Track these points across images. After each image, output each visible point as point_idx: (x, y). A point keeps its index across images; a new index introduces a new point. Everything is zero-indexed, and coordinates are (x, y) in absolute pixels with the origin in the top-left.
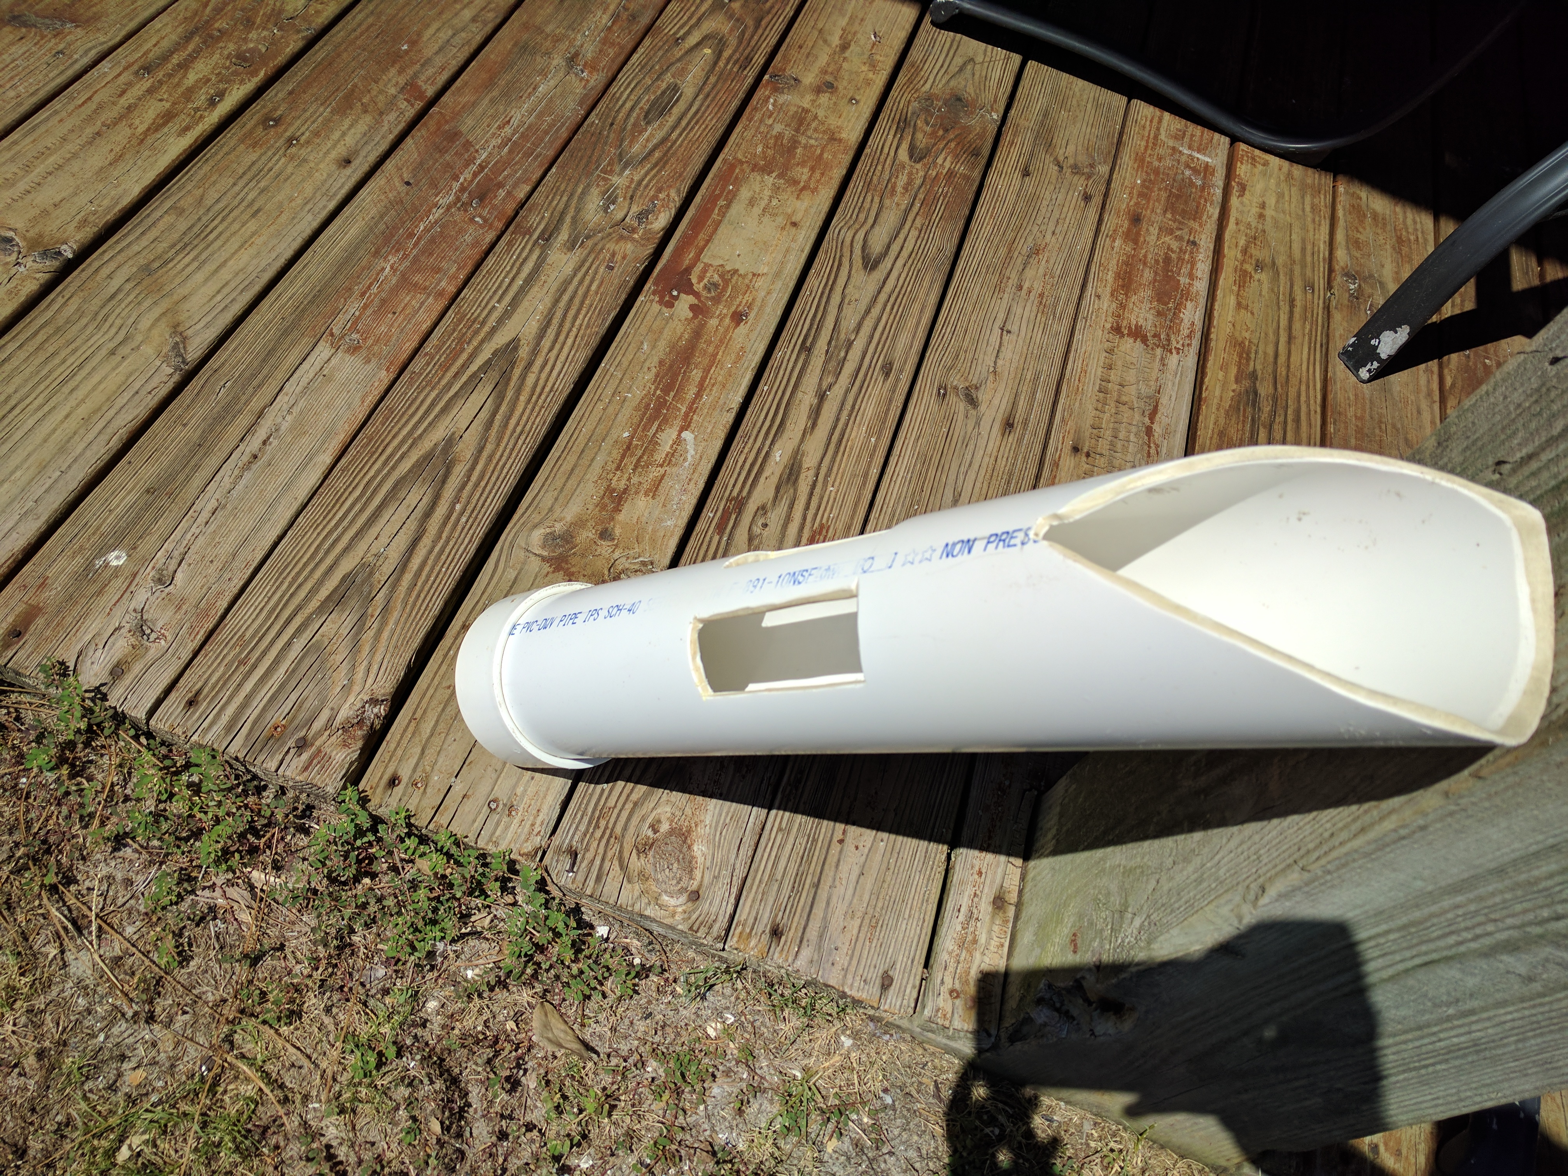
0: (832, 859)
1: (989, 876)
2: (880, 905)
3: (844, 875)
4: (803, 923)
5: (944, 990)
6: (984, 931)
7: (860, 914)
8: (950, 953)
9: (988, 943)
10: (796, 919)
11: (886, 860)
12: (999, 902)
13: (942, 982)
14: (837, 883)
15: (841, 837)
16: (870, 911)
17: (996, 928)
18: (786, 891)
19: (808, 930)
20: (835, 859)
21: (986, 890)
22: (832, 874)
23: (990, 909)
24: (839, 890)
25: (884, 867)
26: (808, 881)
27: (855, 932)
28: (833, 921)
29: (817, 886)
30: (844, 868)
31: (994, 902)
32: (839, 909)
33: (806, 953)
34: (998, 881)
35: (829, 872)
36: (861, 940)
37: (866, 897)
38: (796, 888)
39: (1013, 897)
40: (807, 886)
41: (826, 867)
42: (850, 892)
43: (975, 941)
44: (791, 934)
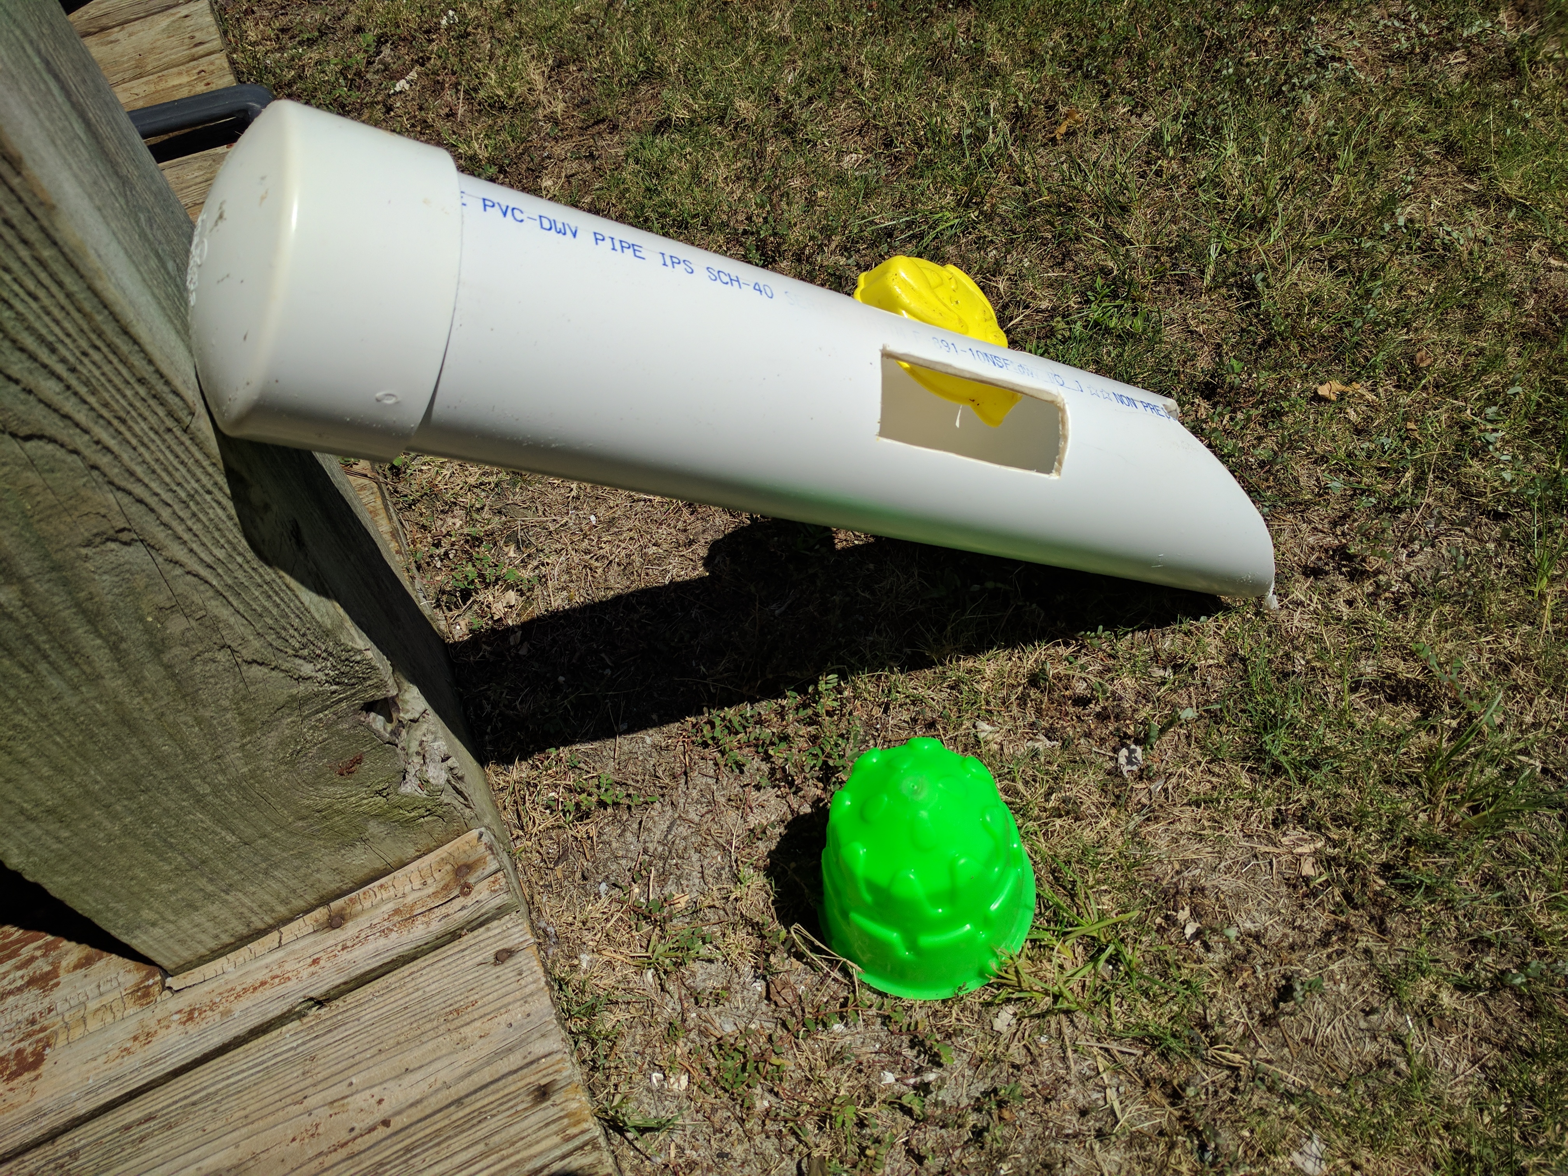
0: (416, 1113)
1: (311, 951)
2: (429, 1026)
3: (424, 1086)
4: (510, 1078)
5: (469, 901)
6: (378, 911)
7: (456, 1036)
8: (428, 924)
9: (389, 900)
10: (512, 1088)
11: (371, 1063)
12: (335, 922)
13: (463, 908)
14: (438, 1085)
15: (381, 1129)
16: (443, 1029)
17: (367, 904)
18: (492, 1124)
19: (514, 1067)
20: (413, 1110)
21: (332, 942)
22: (433, 1100)
23: (350, 924)
24: (445, 1075)
25: (383, 1056)
26: (461, 1114)
27: (477, 1024)
28: (484, 1053)
29: (458, 1102)
30: (415, 1094)
31: (339, 926)
32: (464, 1060)
33: (539, 1048)
34: (311, 939)
35: (433, 1103)
36: (482, 1011)
37: (430, 1046)
38: (480, 1116)
39: (321, 913)
40: (467, 1110)
41: (428, 1111)
42: (438, 1065)
43: (397, 912)
44: (533, 1079)
